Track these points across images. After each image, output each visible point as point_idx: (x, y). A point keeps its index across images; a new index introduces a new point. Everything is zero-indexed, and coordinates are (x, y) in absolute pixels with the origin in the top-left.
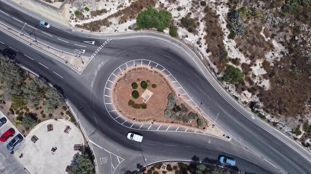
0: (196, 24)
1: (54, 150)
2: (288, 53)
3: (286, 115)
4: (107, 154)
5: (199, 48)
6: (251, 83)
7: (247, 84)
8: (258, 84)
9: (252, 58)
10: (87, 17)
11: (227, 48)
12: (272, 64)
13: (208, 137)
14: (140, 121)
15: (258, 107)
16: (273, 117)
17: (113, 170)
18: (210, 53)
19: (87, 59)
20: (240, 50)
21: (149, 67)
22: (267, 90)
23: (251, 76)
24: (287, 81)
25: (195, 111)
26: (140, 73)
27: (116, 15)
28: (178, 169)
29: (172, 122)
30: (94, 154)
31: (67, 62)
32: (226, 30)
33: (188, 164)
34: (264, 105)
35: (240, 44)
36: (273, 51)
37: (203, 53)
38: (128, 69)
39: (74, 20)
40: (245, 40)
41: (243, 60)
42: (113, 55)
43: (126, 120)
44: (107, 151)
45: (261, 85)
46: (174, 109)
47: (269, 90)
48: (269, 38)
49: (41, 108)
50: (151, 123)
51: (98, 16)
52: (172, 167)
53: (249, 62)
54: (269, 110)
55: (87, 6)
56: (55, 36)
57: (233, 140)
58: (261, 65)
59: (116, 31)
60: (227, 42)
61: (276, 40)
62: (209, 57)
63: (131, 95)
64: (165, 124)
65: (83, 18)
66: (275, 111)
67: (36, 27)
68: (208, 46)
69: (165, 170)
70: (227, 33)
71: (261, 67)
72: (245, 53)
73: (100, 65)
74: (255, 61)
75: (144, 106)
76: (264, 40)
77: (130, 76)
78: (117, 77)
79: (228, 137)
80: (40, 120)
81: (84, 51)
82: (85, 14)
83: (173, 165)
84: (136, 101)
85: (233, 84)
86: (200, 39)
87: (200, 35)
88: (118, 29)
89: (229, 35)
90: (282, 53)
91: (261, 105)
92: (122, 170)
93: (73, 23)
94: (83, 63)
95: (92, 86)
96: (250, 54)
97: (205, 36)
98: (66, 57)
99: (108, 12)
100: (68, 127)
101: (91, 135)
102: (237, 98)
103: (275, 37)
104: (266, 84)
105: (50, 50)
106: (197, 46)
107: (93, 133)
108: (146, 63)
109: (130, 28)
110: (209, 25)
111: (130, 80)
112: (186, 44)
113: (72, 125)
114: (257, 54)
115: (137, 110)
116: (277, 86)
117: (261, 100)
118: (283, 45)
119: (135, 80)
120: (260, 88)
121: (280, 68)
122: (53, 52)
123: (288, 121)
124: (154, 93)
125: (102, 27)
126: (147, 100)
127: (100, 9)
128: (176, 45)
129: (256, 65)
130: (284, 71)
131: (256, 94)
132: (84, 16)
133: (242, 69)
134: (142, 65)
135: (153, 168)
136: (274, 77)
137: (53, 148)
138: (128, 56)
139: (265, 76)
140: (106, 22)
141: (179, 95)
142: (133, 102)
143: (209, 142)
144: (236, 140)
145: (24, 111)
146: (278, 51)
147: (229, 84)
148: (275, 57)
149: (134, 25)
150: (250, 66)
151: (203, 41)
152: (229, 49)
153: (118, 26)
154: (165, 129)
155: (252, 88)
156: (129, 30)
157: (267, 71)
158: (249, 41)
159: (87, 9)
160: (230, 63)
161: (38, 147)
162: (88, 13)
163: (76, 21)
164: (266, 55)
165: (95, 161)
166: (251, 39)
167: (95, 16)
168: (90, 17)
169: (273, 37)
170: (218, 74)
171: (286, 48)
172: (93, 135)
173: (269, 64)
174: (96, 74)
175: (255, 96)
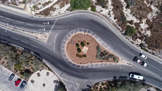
0: (106, 2)
1: (44, 85)
2: (160, 12)
3: (160, 49)
4: (71, 83)
5: (110, 17)
6: (140, 34)
7: (138, 35)
8: (144, 34)
9: (140, 19)
10: (40, 8)
11: (125, 15)
12: (151, 21)
13: (120, 66)
14: (84, 64)
15: (144, 46)
16: (152, 51)
17: (76, 90)
18: (116, 20)
19: (48, 34)
20: (133, 15)
21: (83, 33)
22: (149, 36)
23: (140, 30)
24: (160, 30)
25: (111, 53)
26: (79, 37)
27: (57, 3)
28: (107, 84)
29: (101, 62)
30: (64, 84)
31: (37, 38)
32: (124, 3)
33: (112, 81)
34: (148, 45)
35: (133, 11)
36: (152, 12)
37: (112, 19)
38: (72, 36)
39: (34, 11)
40: (136, 8)
41: (135, 21)
42: (61, 29)
43: (77, 64)
44: (71, 81)
45: (146, 34)
46: (101, 55)
47: (150, 36)
48: (149, 5)
49: (31, 66)
50: (90, 64)
51: (47, 6)
52: (104, 83)
53: (138, 21)
54: (150, 47)
55: (39, 2)
56: (25, 23)
57: (132, 65)
58: (145, 22)
59: (59, 13)
60: (125, 11)
61: (153, 5)
62: (116, 22)
63: (77, 51)
64: (97, 63)
65: (38, 9)
66: (154, 48)
67: (12, 18)
68: (115, 15)
69: (101, 85)
70: (125, 5)
71: (146, 24)
72: (136, 16)
73: (56, 36)
74: (142, 21)
75: (85, 56)
76: (146, 6)
77: (74, 40)
78: (67, 42)
79: (130, 64)
80: (32, 72)
81: (44, 29)
82: (39, 6)
83: (104, 82)
84: (80, 54)
85: (131, 36)
86: (110, 11)
87: (109, 9)
88: (60, 12)
89: (126, 6)
90: (157, 13)
91: (146, 45)
92: (80, 89)
93: (33, 13)
94: (46, 37)
95: (54, 49)
96: (139, 17)
97: (112, 9)
98: (35, 35)
99: (52, 2)
100: (48, 73)
101: (61, 75)
102: (133, 43)
103: (153, 3)
104: (149, 33)
105: (25, 32)
106: (109, 16)
107: (62, 74)
108: (81, 30)
109: (67, 10)
110: (114, 1)
111: (74, 43)
112: (102, 15)
113: (49, 72)
114: (143, 16)
115: (82, 59)
116: (154, 33)
117: (146, 43)
118: (157, 8)
119: (77, 42)
120: (145, 36)
121: (156, 22)
122: (27, 33)
123: (160, 52)
124: (89, 48)
125: (51, 12)
126: (86, 52)
127: (47, 1)
128: (96, 16)
129: (142, 23)
130: (158, 24)
131: (143, 40)
132: (39, 8)
133: (135, 26)
134: (79, 32)
135: (95, 86)
136: (153, 28)
137: (43, 84)
138: (70, 28)
139: (148, 29)
140: (52, 9)
141: (102, 46)
142: (79, 55)
143: (121, 68)
144: (134, 65)
145: (23, 69)
146: (155, 12)
147: (128, 36)
148: (153, 16)
149: (69, 8)
150: (139, 24)
151: (112, 12)
152: (127, 15)
153: (60, 9)
154: (98, 65)
155: (141, 37)
156: (67, 11)
157: (148, 25)
158: (138, 9)
159: (40, 4)
160: (128, 24)
161: (36, 85)
162: (41, 6)
163: (35, 12)
164: (148, 16)
165: (66, 87)
166: (139, 7)
167: (45, 6)
168: (42, 7)
169: (151, 3)
170: (122, 31)
171: (159, 9)
172: (62, 75)
173: (150, 21)
174: (55, 42)
175: (143, 41)
